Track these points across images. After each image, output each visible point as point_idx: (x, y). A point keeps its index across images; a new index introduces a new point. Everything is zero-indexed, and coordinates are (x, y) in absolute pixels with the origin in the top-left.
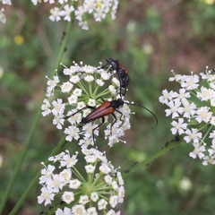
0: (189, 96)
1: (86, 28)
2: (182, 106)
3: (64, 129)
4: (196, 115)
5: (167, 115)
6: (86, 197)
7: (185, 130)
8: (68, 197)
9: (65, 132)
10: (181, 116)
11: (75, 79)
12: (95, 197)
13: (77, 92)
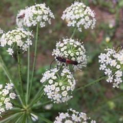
0: (110, 56)
1: (81, 31)
2: (106, 59)
4: (110, 63)
6: (57, 83)
7: (105, 69)
8: (51, 82)
10: (105, 63)
12: (61, 84)
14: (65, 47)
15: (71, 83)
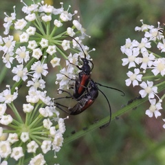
0: (150, 47)
3: (12, 68)
4: (153, 66)
5: (124, 65)
6: (15, 135)
7: (140, 83)
9: (13, 71)
11: (31, 17)
12: (25, 137)
13: (30, 31)
14: (32, 30)
15: (52, 131)
